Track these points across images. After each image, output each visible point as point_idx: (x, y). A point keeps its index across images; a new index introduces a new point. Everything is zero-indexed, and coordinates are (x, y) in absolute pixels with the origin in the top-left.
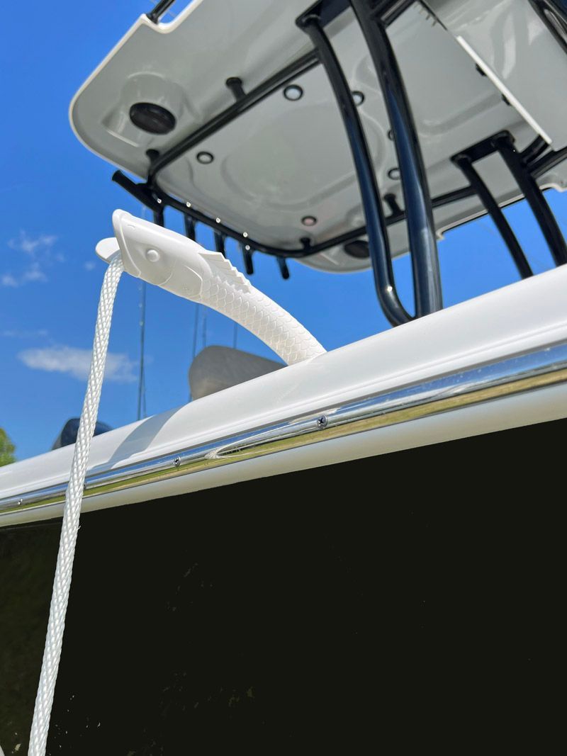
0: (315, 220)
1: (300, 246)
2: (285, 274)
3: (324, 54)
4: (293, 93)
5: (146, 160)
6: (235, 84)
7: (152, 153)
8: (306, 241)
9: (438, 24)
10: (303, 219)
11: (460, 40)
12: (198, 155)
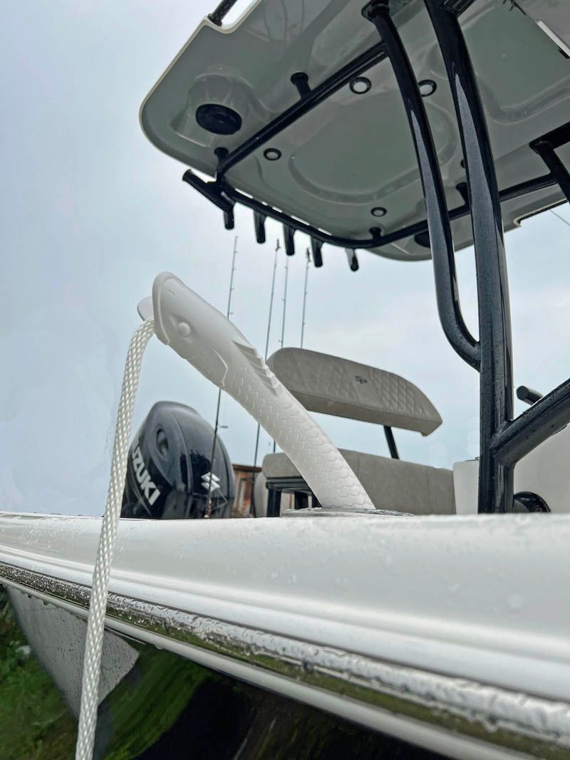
0: (385, 211)
1: (370, 237)
2: (354, 266)
3: (391, 47)
4: (360, 86)
5: (215, 158)
6: (300, 80)
7: (221, 152)
8: (375, 231)
9: (516, 8)
10: (373, 211)
11: (541, 24)
12: (266, 153)
